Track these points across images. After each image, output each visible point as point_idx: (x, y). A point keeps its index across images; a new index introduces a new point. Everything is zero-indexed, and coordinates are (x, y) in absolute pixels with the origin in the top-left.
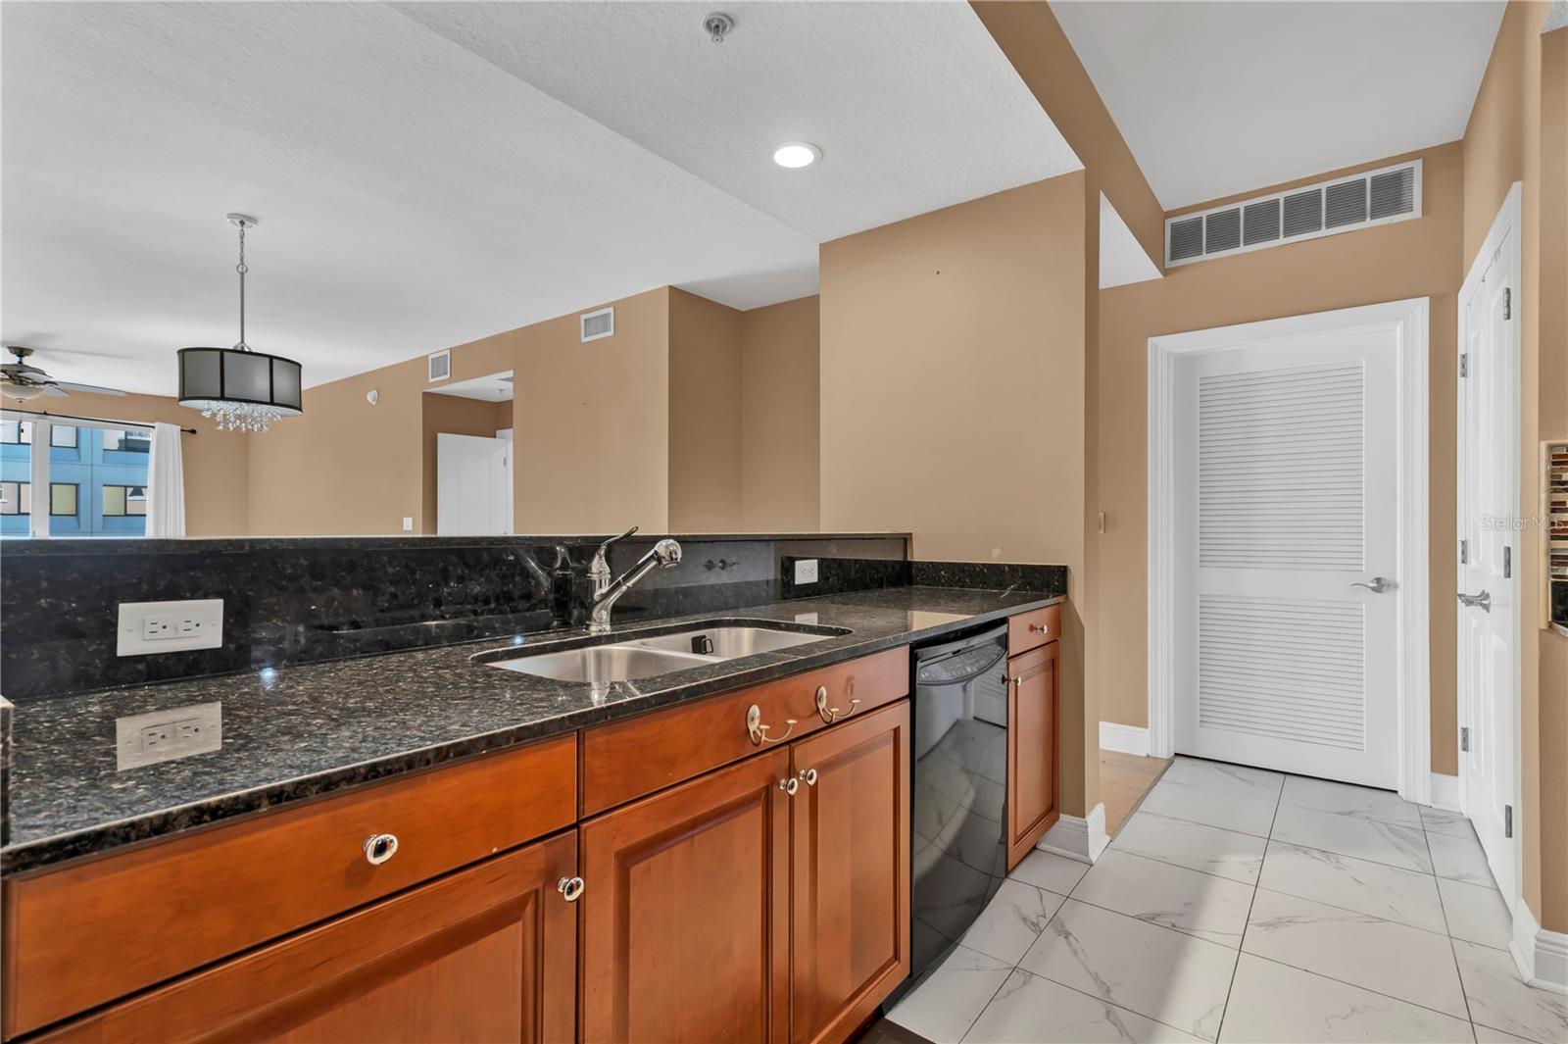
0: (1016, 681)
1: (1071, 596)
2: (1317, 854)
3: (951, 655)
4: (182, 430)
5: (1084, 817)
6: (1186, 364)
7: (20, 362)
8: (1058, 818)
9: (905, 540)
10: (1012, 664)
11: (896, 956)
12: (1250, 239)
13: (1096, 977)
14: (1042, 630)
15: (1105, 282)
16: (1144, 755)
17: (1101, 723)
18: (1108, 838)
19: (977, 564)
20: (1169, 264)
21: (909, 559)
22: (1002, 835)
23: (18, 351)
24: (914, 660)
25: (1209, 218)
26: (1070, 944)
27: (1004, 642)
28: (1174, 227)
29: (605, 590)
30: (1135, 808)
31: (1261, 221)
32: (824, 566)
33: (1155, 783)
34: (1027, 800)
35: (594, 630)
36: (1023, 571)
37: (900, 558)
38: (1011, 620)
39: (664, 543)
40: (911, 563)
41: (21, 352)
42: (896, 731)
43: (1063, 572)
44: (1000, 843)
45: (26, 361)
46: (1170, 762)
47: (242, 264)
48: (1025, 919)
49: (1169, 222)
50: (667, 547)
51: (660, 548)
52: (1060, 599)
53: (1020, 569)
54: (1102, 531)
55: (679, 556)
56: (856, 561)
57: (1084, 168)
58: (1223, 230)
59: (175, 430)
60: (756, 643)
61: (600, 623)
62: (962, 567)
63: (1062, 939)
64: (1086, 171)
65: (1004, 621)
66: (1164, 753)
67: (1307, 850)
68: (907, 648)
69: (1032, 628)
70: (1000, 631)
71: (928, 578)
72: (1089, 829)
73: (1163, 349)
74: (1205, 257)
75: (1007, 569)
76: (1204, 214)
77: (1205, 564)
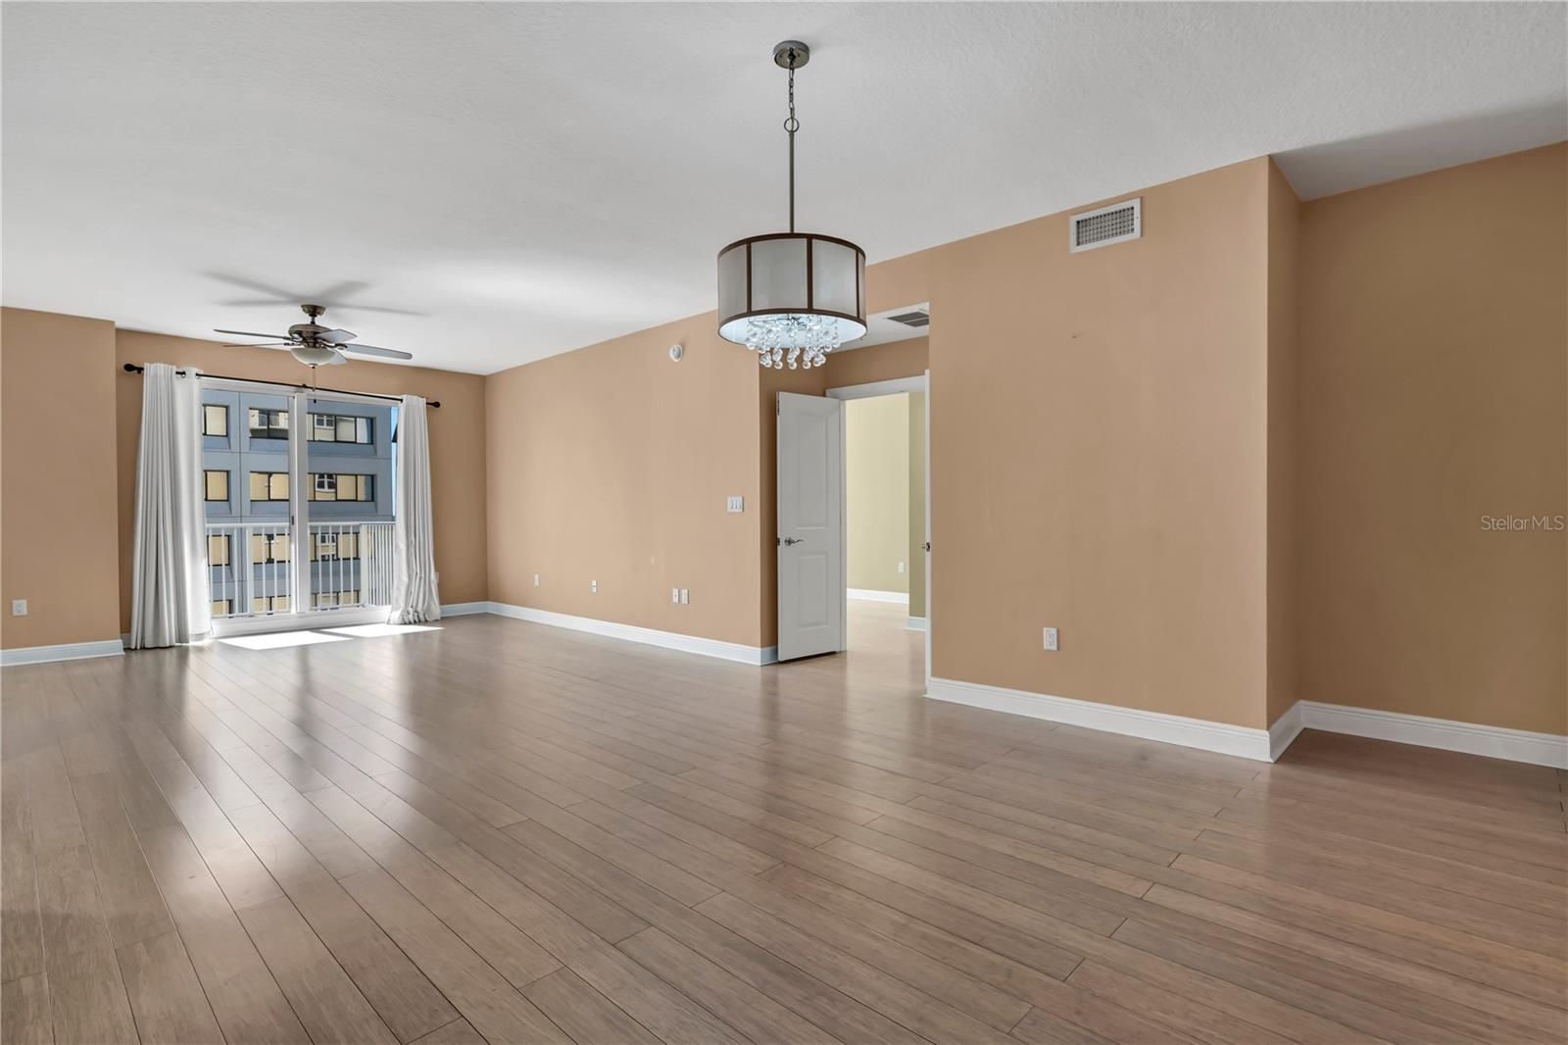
4: (427, 404)
7: (313, 323)
23: (311, 310)
41: (314, 311)
45: (320, 321)
47: (792, 118)
59: (422, 402)
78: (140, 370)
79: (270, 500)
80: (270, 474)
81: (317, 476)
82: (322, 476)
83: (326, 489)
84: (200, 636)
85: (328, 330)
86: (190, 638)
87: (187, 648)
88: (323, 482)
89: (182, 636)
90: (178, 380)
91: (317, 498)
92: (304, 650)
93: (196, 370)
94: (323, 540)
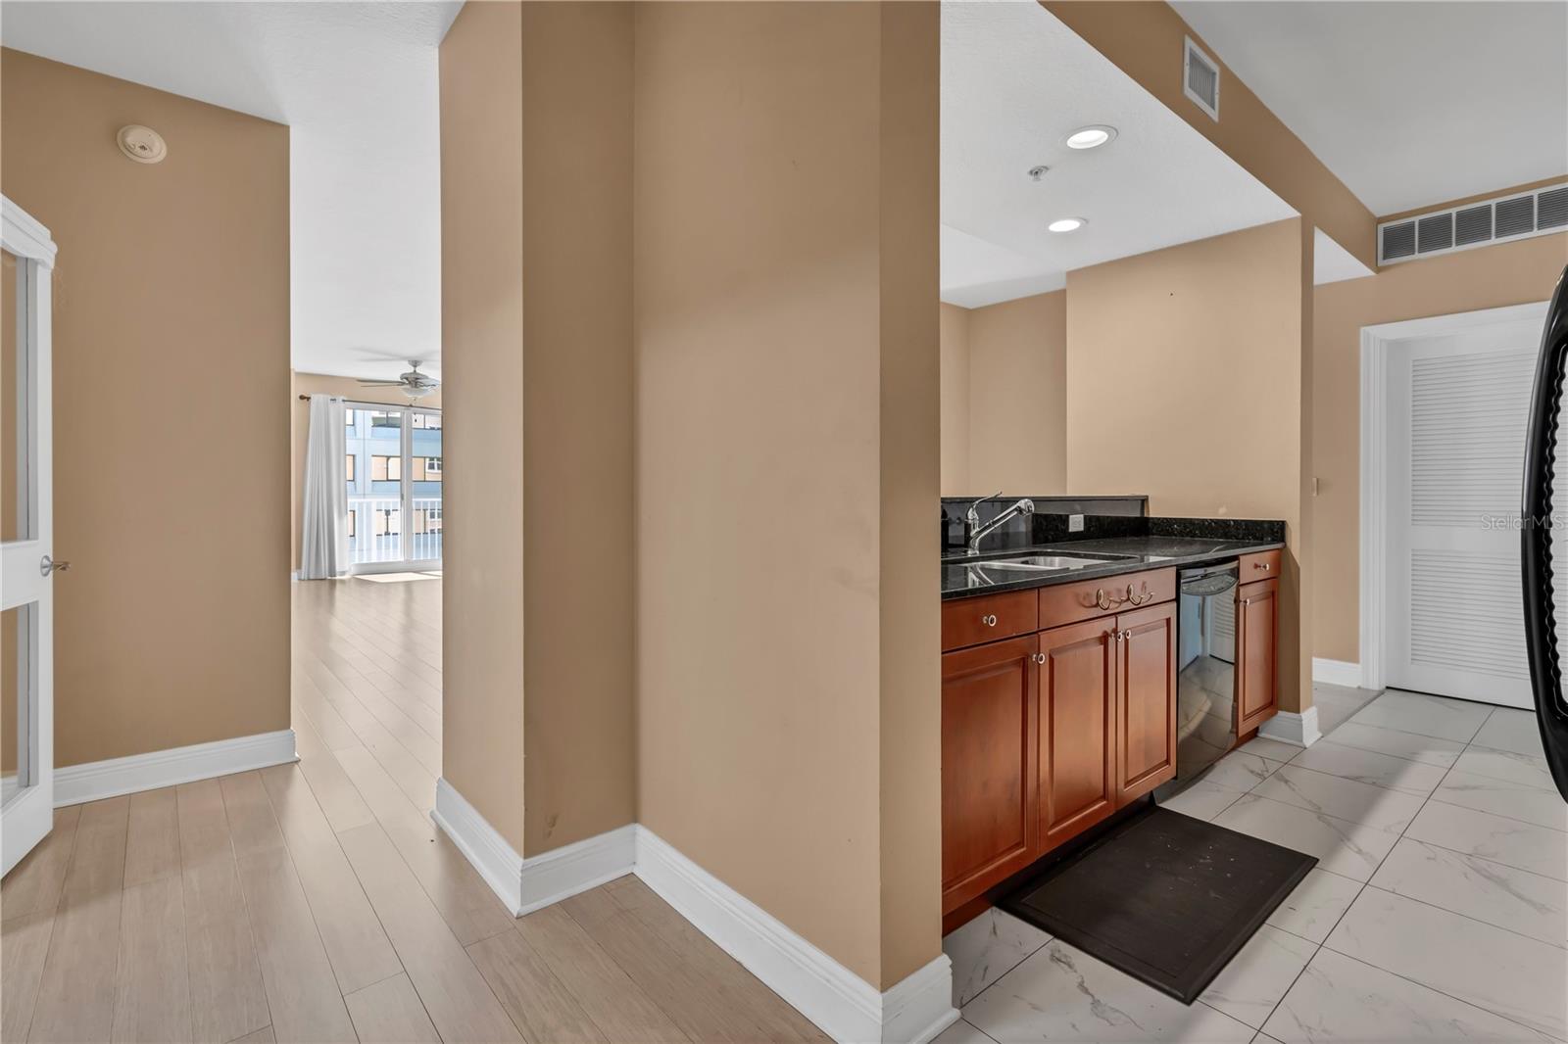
0: (1246, 602)
1: (1288, 544)
2: (1512, 755)
3: (1199, 577)
5: (1298, 712)
6: (1396, 349)
7: (416, 372)
8: (1276, 713)
9: (1143, 501)
10: (1242, 590)
11: (1168, 762)
12: (1461, 240)
13: (1310, 802)
14: (1265, 567)
15: (1318, 279)
16: (1356, 686)
17: (1314, 659)
18: (1320, 735)
19: (1206, 520)
20: (1381, 263)
21: (1146, 515)
22: (1232, 727)
23: (414, 363)
24: (1179, 577)
25: (1421, 223)
26: (1290, 787)
27: (1236, 573)
28: (1386, 231)
29: (977, 529)
30: (1346, 719)
31: (1473, 224)
32: (1088, 520)
33: (1365, 705)
34: (1254, 694)
35: (970, 553)
36: (1246, 525)
37: (1138, 515)
38: (1241, 557)
39: (1023, 501)
40: (1148, 519)
42: (1168, 621)
43: (1282, 525)
44: (1231, 732)
46: (1381, 693)
48: (1252, 772)
49: (1381, 227)
50: (1026, 503)
51: (1021, 504)
52: (1279, 546)
53: (1243, 523)
54: (1315, 494)
55: (1033, 509)
56: (1108, 517)
57: (1298, 214)
58: (1435, 231)
60: (1060, 565)
61: (974, 549)
62: (1191, 522)
63: (1283, 784)
64: (1303, 219)
65: (1235, 558)
66: (1376, 684)
67: (1502, 753)
68: (1175, 568)
69: (1256, 566)
70: (1233, 565)
71: (1162, 530)
72: (1304, 722)
73: (1375, 338)
74: (1417, 256)
75: (1232, 523)
76: (1416, 219)
77: (1416, 523)
78: (308, 399)
79: (388, 480)
80: (388, 458)
81: (427, 460)
82: (432, 459)
83: (436, 471)
84: (343, 573)
85: (427, 378)
86: (337, 574)
87: (335, 580)
88: (433, 464)
89: (332, 571)
90: (330, 403)
91: (427, 479)
92: (408, 584)
93: (342, 398)
94: (432, 516)
